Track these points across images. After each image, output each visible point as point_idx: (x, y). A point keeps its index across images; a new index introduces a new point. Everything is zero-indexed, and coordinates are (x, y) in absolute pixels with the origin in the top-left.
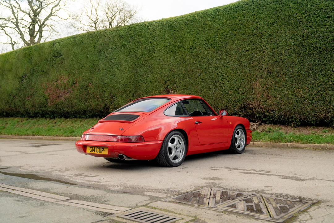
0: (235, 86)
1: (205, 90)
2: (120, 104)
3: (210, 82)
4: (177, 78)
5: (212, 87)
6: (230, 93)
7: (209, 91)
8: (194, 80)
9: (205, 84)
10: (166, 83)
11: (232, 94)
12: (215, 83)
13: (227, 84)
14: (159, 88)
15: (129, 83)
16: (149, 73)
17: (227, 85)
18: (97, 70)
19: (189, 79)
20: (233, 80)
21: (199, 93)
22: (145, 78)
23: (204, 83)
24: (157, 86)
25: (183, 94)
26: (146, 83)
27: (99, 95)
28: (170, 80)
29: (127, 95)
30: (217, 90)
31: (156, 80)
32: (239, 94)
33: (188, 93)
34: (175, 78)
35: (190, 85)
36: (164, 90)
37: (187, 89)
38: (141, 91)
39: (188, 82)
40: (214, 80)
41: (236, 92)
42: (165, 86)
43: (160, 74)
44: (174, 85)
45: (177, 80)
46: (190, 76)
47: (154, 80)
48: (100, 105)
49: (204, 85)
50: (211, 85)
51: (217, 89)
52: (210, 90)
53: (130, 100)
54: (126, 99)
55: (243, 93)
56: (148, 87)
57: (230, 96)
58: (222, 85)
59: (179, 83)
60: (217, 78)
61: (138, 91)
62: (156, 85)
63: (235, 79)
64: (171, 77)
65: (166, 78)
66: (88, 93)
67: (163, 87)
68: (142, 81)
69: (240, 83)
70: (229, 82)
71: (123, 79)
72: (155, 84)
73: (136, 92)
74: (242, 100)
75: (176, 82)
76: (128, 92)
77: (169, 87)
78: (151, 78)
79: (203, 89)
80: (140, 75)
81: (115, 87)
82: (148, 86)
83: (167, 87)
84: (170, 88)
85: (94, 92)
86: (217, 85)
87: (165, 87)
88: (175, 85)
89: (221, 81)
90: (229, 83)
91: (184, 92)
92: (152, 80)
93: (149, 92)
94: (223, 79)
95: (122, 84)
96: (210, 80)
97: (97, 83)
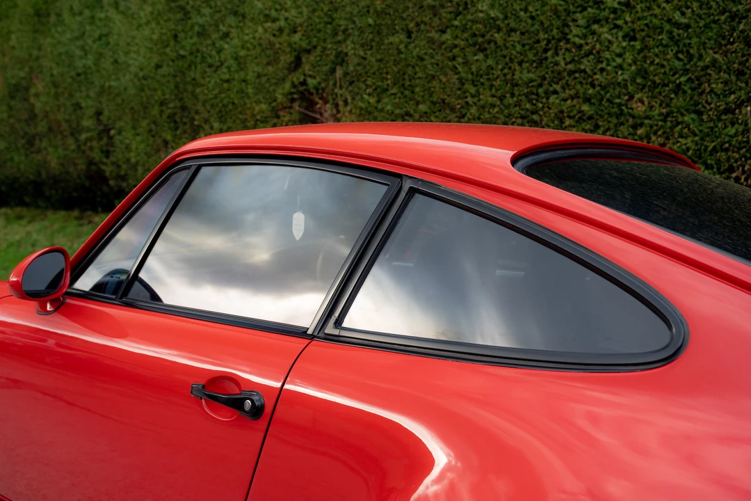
0: (677, 64)
1: (486, 97)
2: (133, 160)
3: (519, 48)
4: (349, 35)
5: (526, 76)
6: (640, 109)
7: (510, 100)
8: (431, 41)
9: (490, 62)
10: (297, 63)
11: (648, 117)
12: (546, 51)
13: (620, 55)
14: (271, 89)
15: (158, 66)
16: (231, 20)
17: (619, 60)
18: (53, 19)
19: (403, 37)
20: (667, 27)
21: (453, 110)
22: (214, 44)
23: (480, 56)
24: (264, 79)
25: (375, 119)
26: (218, 67)
27: (67, 121)
28: (315, 47)
29: (154, 123)
30: (555, 92)
31: (258, 50)
32: (700, 113)
33: (397, 111)
34: (340, 38)
35: (410, 71)
36: (293, 100)
37: (394, 91)
38: (200, 104)
39: (400, 52)
40: (542, 36)
41: (679, 102)
42: (297, 77)
43: (274, 20)
44: (333, 71)
45: (348, 47)
46: (413, 19)
47: (248, 49)
48: (75, 164)
49: (484, 67)
50: (520, 64)
51: (558, 87)
52: (513, 95)
53: (166, 143)
54: (151, 140)
55: (726, 111)
56: (226, 85)
57: (635, 127)
58: (586, 64)
59: (356, 60)
60: (557, 23)
61: (189, 104)
62: (259, 76)
63: (677, 16)
64: (319, 31)
65: (296, 37)
66: (33, 117)
67: (287, 86)
68: (203, 57)
69: (711, 43)
70: (634, 39)
71: (138, 52)
72: (253, 69)
73: (184, 108)
74: (722, 156)
75: (341, 59)
76: (155, 111)
77: (311, 82)
78: (236, 41)
79: (473, 90)
80: (196, 29)
81: (110, 87)
82: (228, 81)
83: (304, 83)
84: (317, 89)
85: (48, 108)
86: (556, 64)
87: (294, 86)
88: (339, 72)
89: (584, 37)
90: (638, 45)
91: (380, 106)
92: (242, 53)
93: (230, 107)
94: (595, 27)
95: (132, 76)
96: (515, 37)
97: (55, 72)
